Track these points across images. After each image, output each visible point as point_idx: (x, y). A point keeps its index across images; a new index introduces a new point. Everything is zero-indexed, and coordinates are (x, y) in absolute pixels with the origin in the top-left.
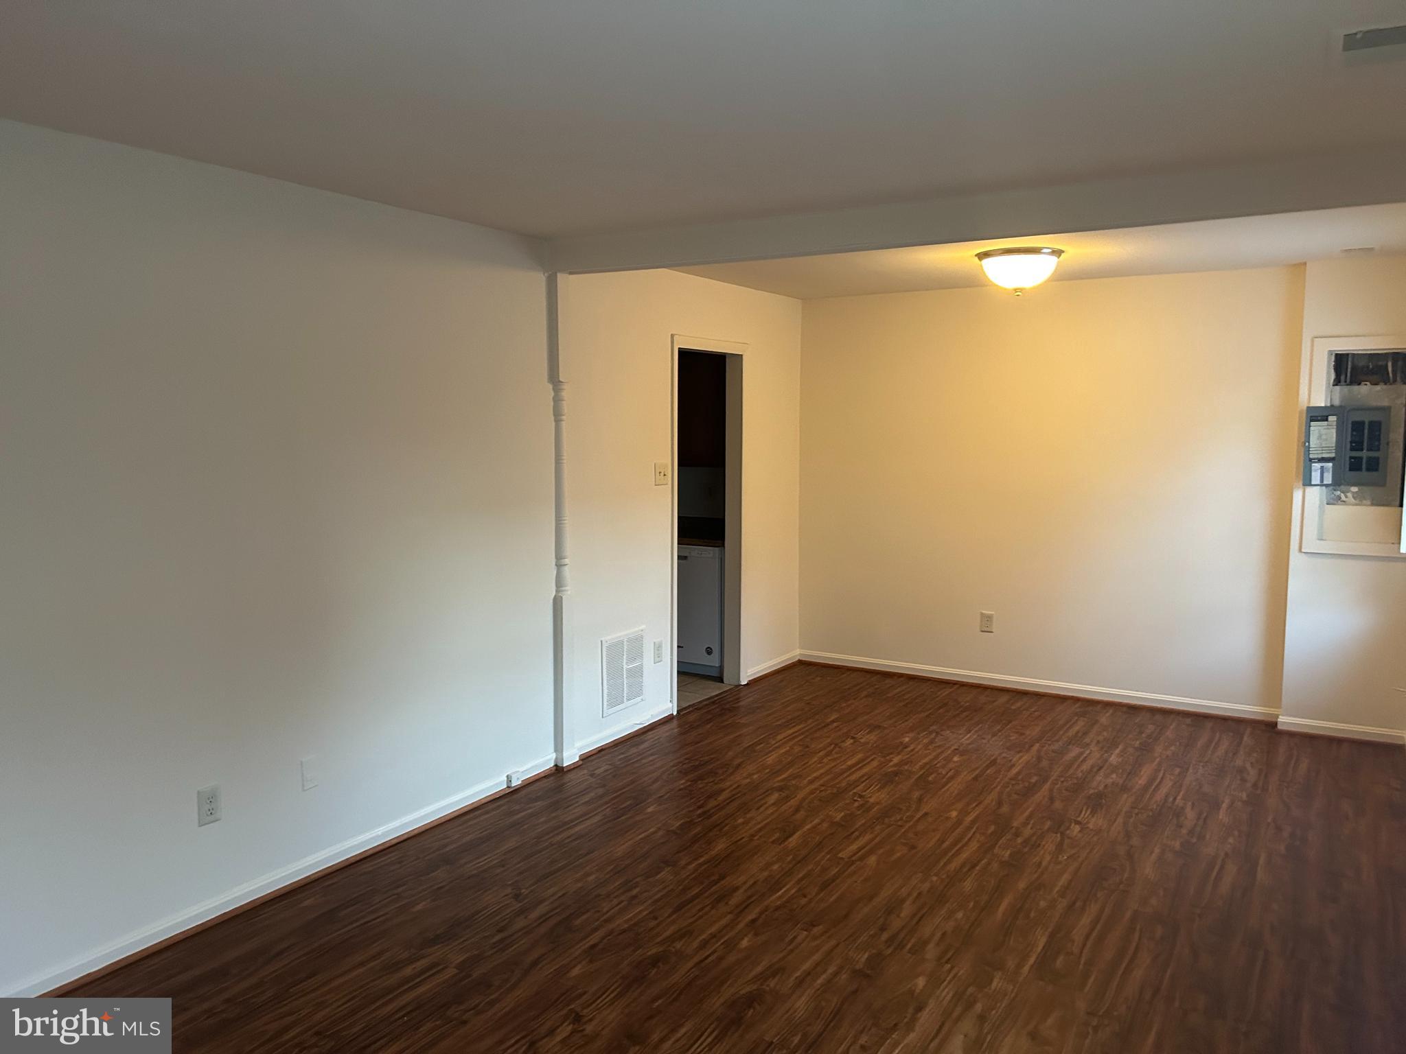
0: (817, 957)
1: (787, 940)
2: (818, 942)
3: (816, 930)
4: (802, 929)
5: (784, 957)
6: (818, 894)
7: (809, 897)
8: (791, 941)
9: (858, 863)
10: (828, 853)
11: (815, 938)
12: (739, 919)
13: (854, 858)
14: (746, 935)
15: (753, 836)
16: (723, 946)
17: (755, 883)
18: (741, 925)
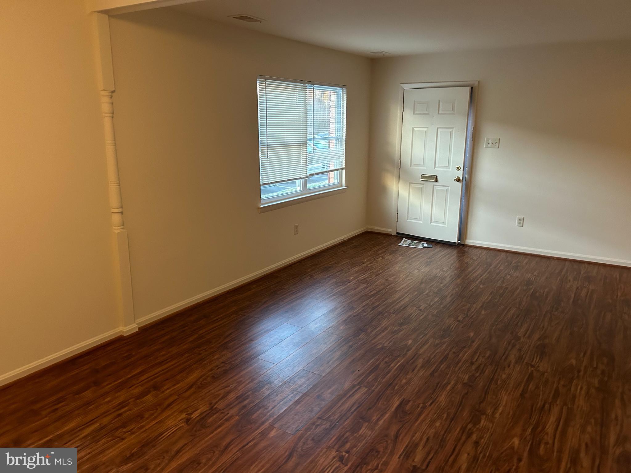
0: (380, 336)
1: (392, 343)
2: (379, 342)
3: (380, 346)
4: (386, 346)
5: (393, 336)
6: (379, 364)
7: (384, 362)
8: (390, 342)
9: (356, 383)
10: (374, 391)
11: (381, 343)
12: (415, 351)
13: (359, 386)
14: (410, 344)
15: (424, 408)
16: (419, 340)
17: (413, 371)
18: (414, 348)
